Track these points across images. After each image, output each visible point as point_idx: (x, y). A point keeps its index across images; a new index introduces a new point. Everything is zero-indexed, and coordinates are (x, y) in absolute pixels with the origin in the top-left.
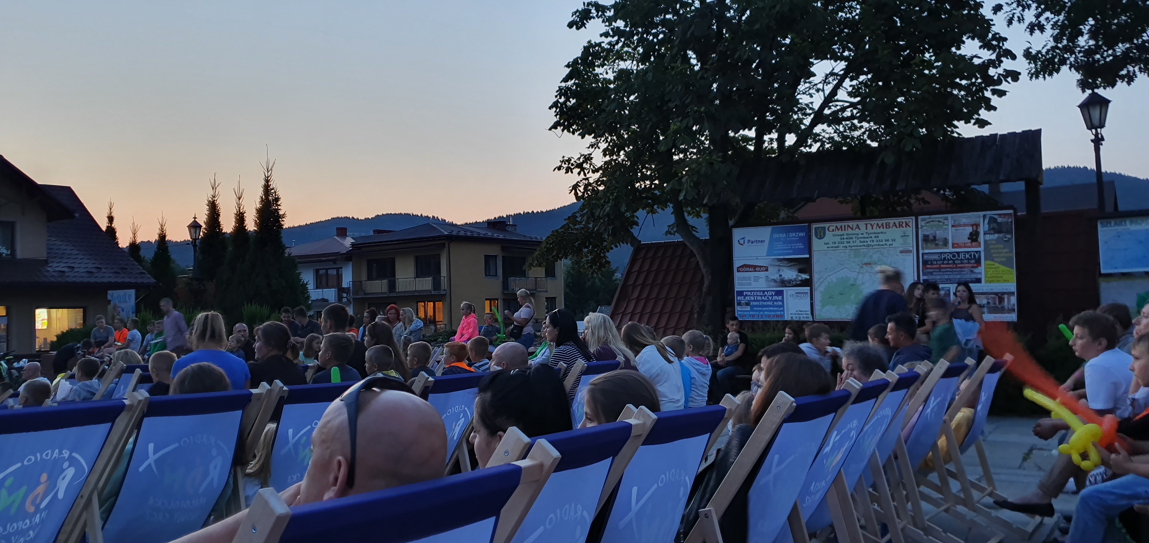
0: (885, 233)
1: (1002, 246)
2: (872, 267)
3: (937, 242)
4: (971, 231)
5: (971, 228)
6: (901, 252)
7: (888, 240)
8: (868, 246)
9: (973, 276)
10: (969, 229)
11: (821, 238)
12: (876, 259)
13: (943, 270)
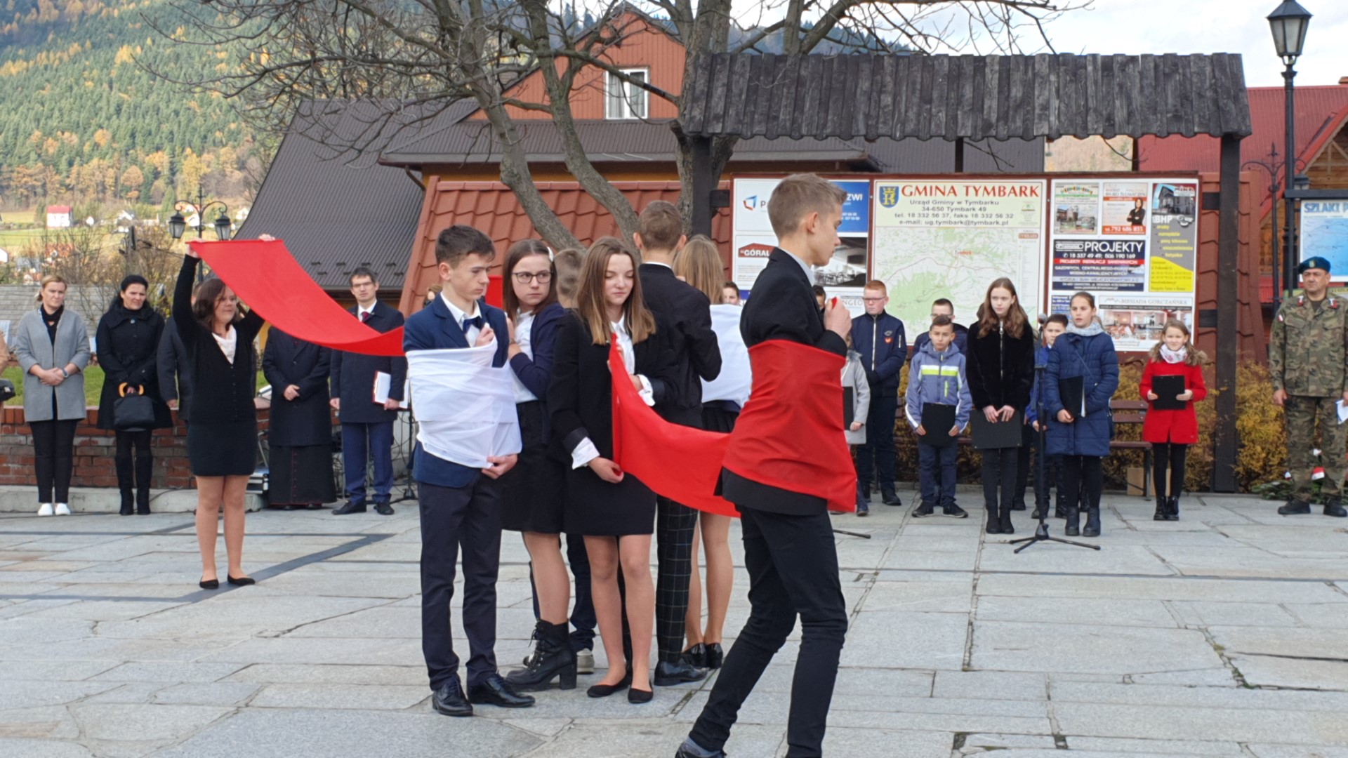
0: (997, 203)
1: (1178, 234)
2: (971, 258)
3: (1079, 223)
4: (1133, 208)
5: (1133, 203)
6: (1022, 236)
7: (1001, 216)
8: (968, 223)
9: (1132, 280)
10: (1131, 206)
11: (890, 206)
12: (980, 246)
13: (1085, 268)
